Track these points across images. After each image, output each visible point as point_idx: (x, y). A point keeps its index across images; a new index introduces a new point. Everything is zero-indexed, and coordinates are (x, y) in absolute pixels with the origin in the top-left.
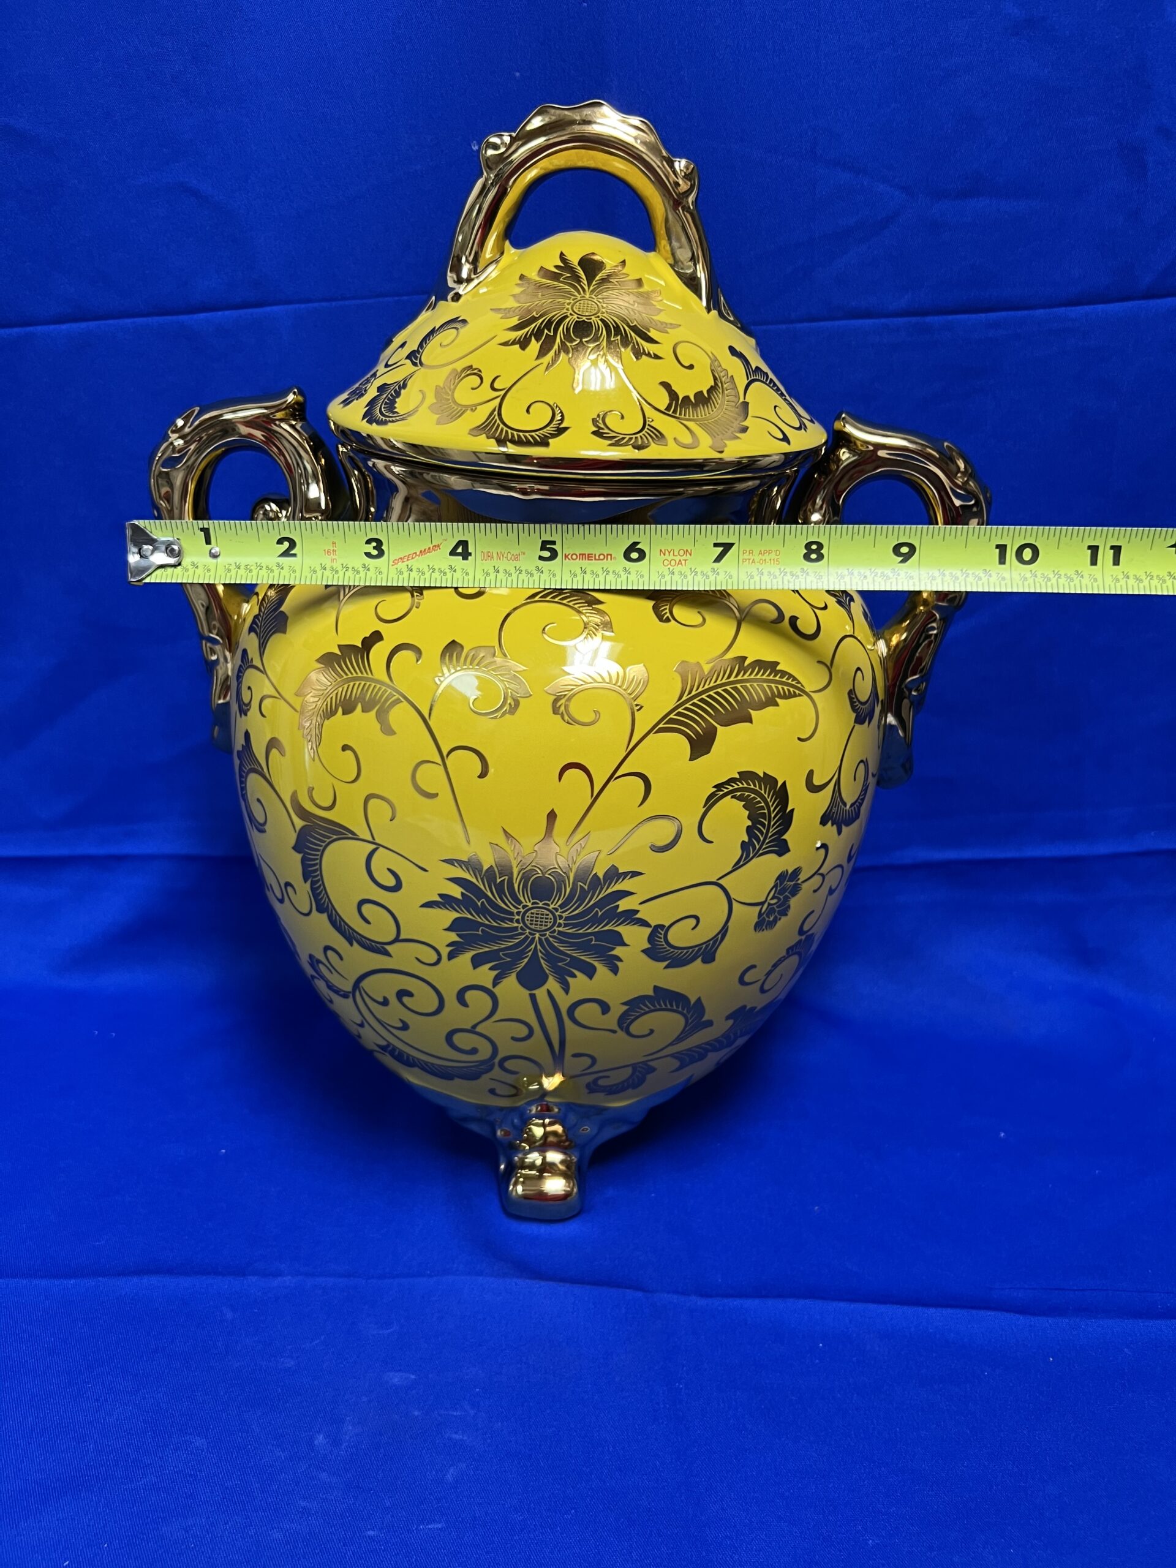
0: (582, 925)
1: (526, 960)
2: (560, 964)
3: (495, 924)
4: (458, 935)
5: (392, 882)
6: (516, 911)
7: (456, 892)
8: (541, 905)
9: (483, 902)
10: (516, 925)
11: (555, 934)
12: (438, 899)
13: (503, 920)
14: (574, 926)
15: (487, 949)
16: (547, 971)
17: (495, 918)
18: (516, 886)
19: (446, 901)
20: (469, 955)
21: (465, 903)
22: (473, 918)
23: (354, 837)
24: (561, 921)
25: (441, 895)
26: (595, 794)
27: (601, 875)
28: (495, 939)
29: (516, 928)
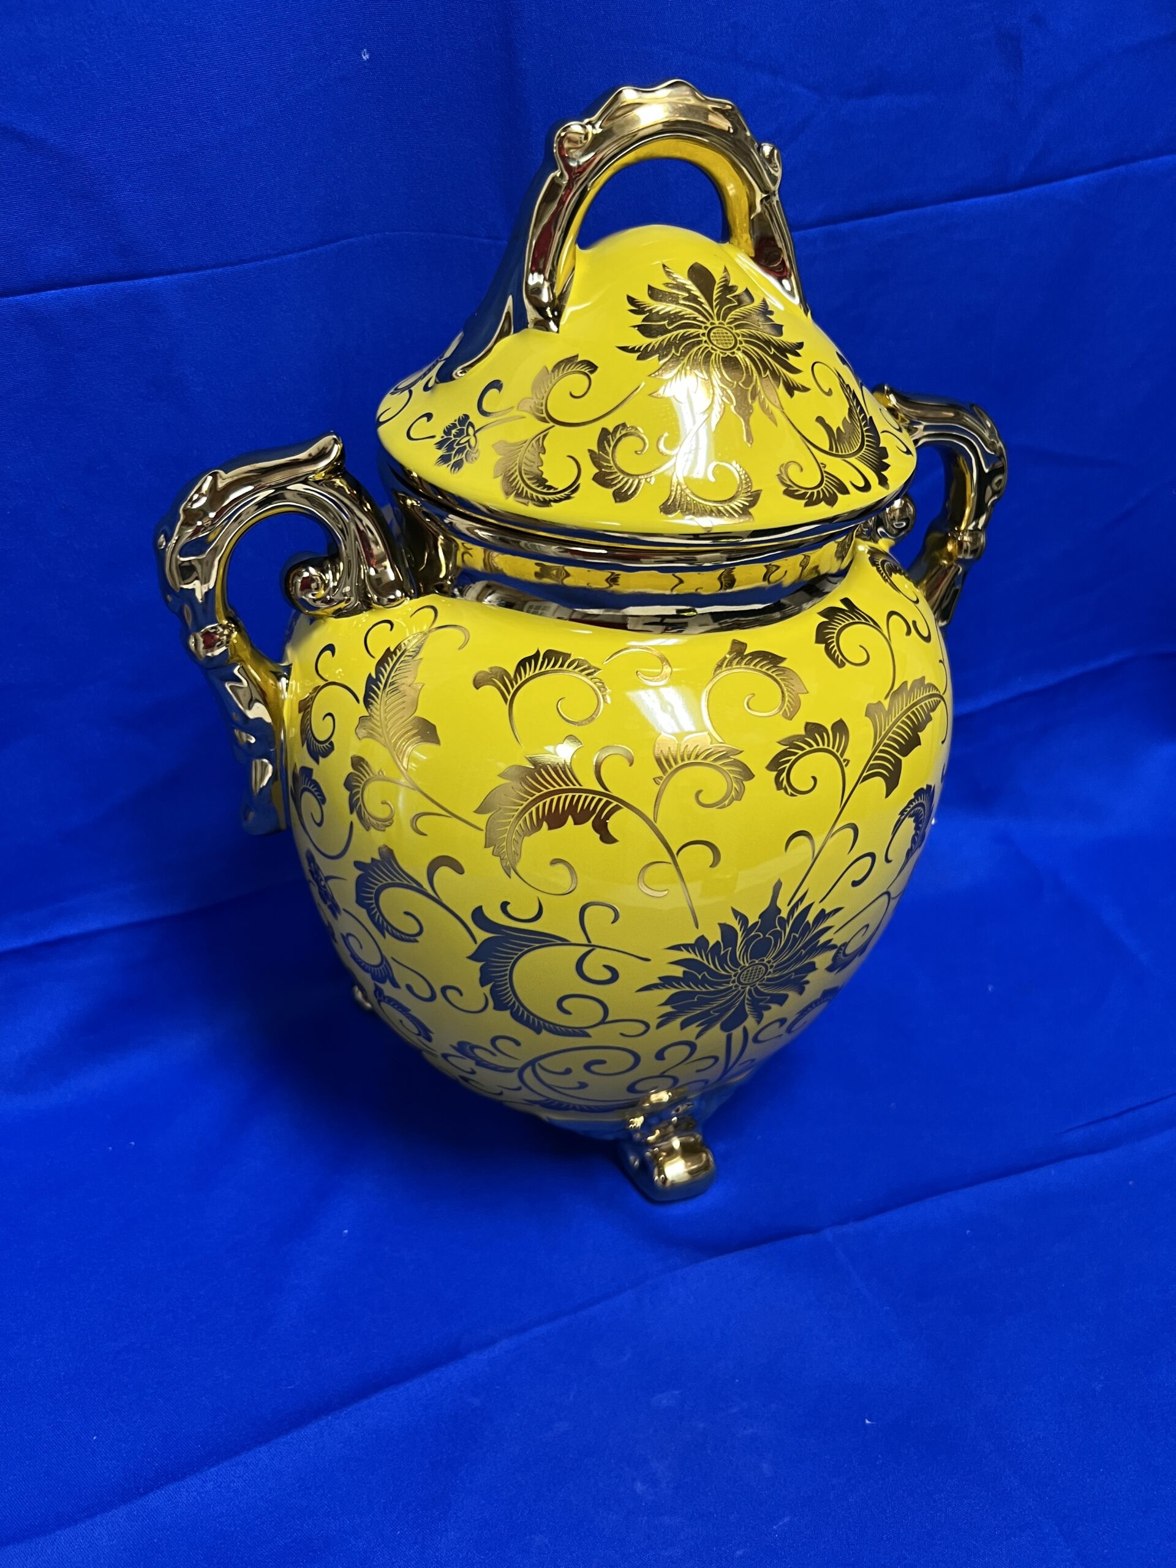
0: (787, 968)
1: (733, 1010)
2: (761, 1004)
3: (712, 989)
4: (673, 1007)
5: (608, 975)
6: (733, 973)
7: (679, 971)
8: (757, 962)
9: (704, 975)
10: (731, 985)
11: (764, 982)
12: (658, 981)
13: (720, 984)
14: (780, 970)
15: (698, 1012)
16: (748, 1013)
17: (712, 984)
18: (738, 953)
19: (667, 981)
20: (679, 1020)
21: (687, 978)
22: (692, 990)
23: (564, 942)
24: (771, 970)
25: (660, 978)
26: (815, 855)
27: (811, 922)
28: (707, 1002)
29: (731, 987)
